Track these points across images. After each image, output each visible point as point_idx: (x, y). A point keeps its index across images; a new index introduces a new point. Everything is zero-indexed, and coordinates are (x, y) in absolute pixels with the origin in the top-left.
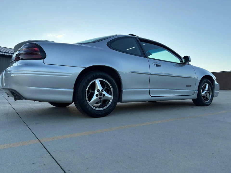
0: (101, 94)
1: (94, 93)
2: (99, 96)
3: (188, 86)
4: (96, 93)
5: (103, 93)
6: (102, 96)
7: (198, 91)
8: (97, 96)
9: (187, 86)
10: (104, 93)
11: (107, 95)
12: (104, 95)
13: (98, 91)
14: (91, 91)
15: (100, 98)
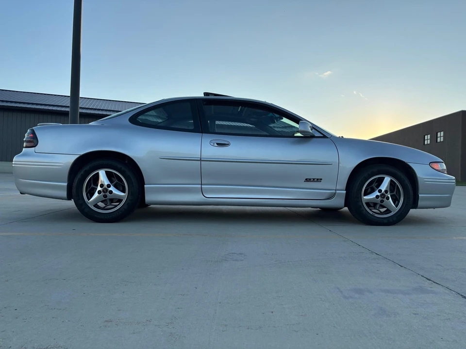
0: (105, 191)
1: (97, 189)
2: (102, 194)
3: (312, 181)
4: (99, 188)
5: (110, 189)
6: (108, 194)
7: (345, 192)
8: (99, 192)
9: (307, 180)
10: (112, 188)
11: (116, 192)
12: (111, 192)
13: (102, 186)
14: (92, 186)
15: (105, 196)
